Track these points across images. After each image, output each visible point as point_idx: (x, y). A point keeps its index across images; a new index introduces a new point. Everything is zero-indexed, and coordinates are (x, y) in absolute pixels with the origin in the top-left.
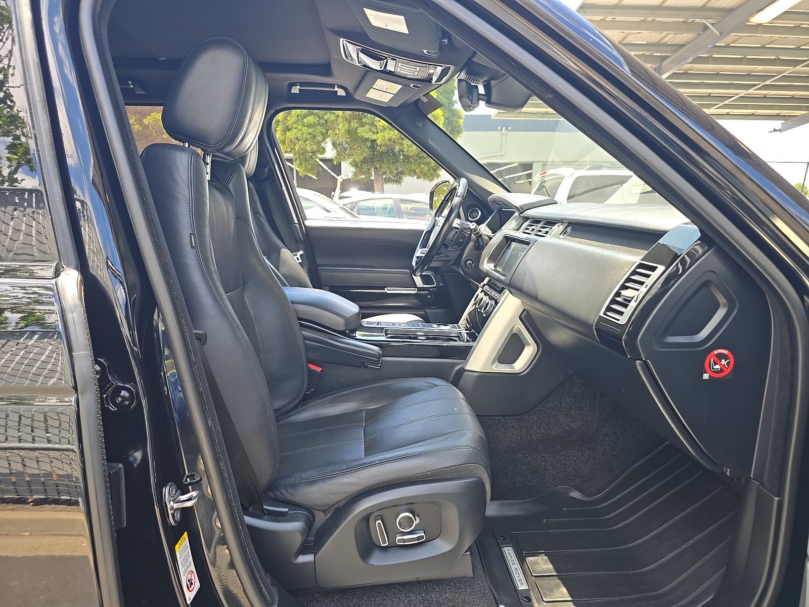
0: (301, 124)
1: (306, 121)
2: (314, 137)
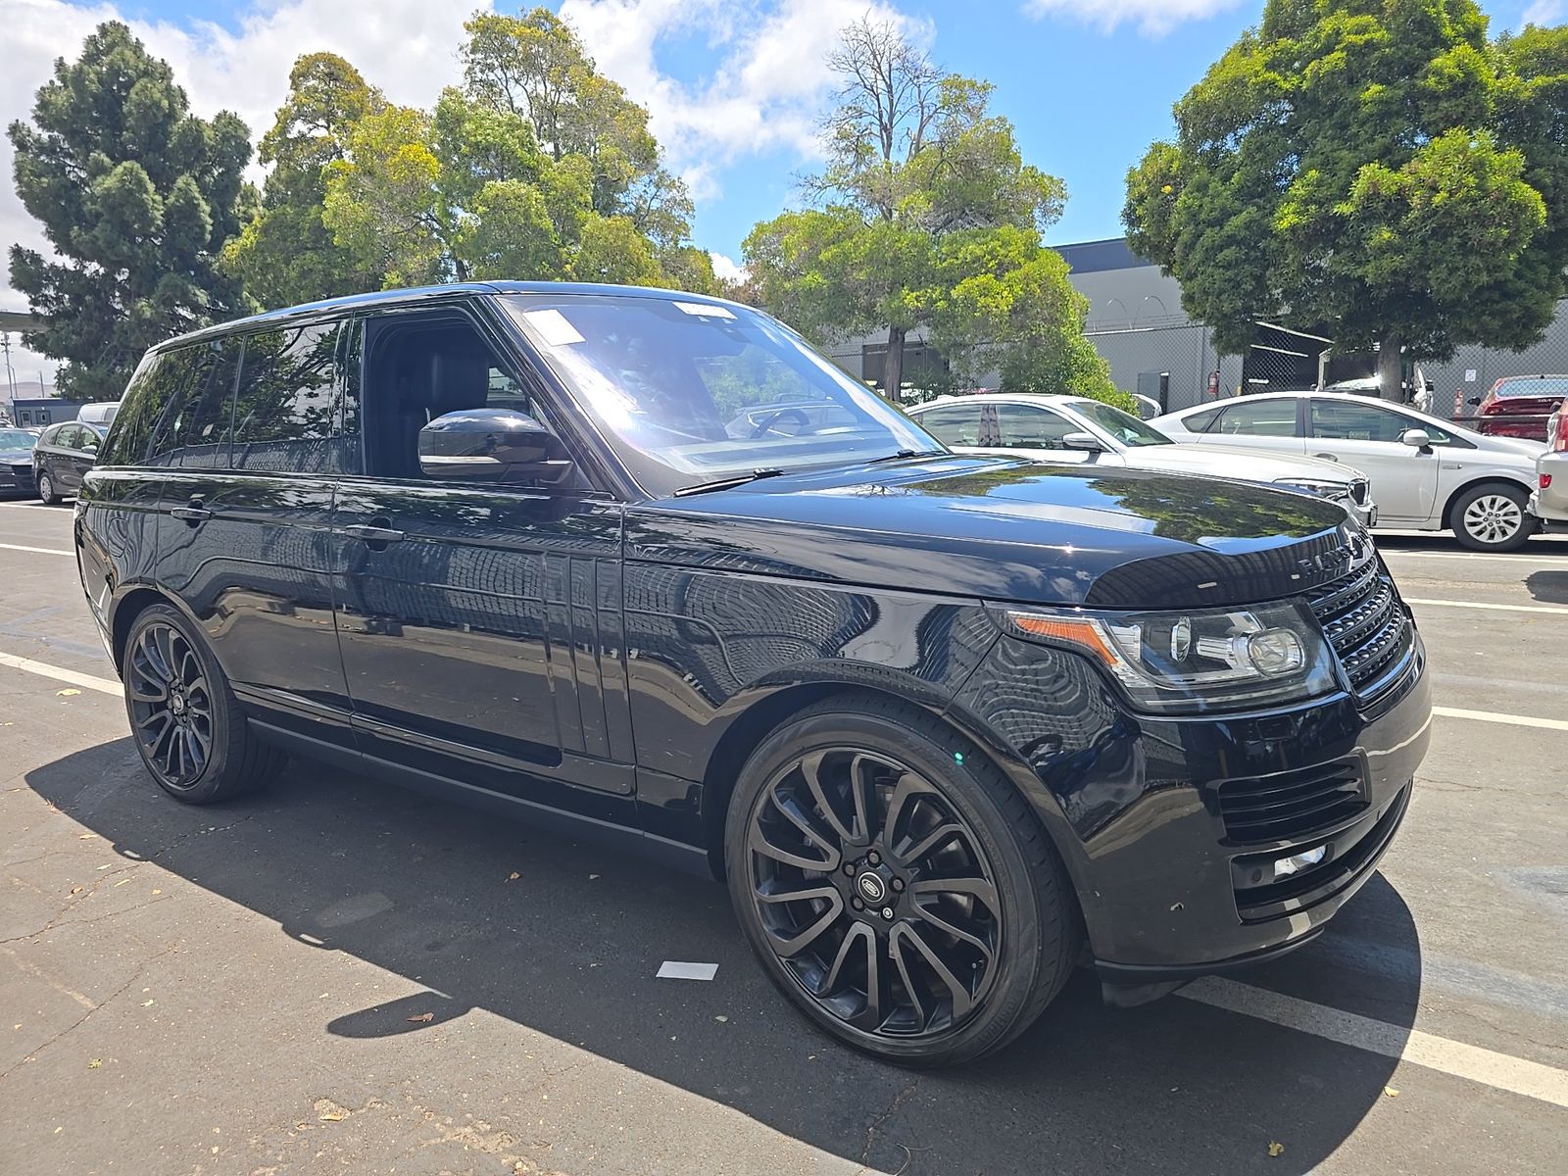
0: (1212, 263)
1: (1220, 257)
2: (1238, 285)
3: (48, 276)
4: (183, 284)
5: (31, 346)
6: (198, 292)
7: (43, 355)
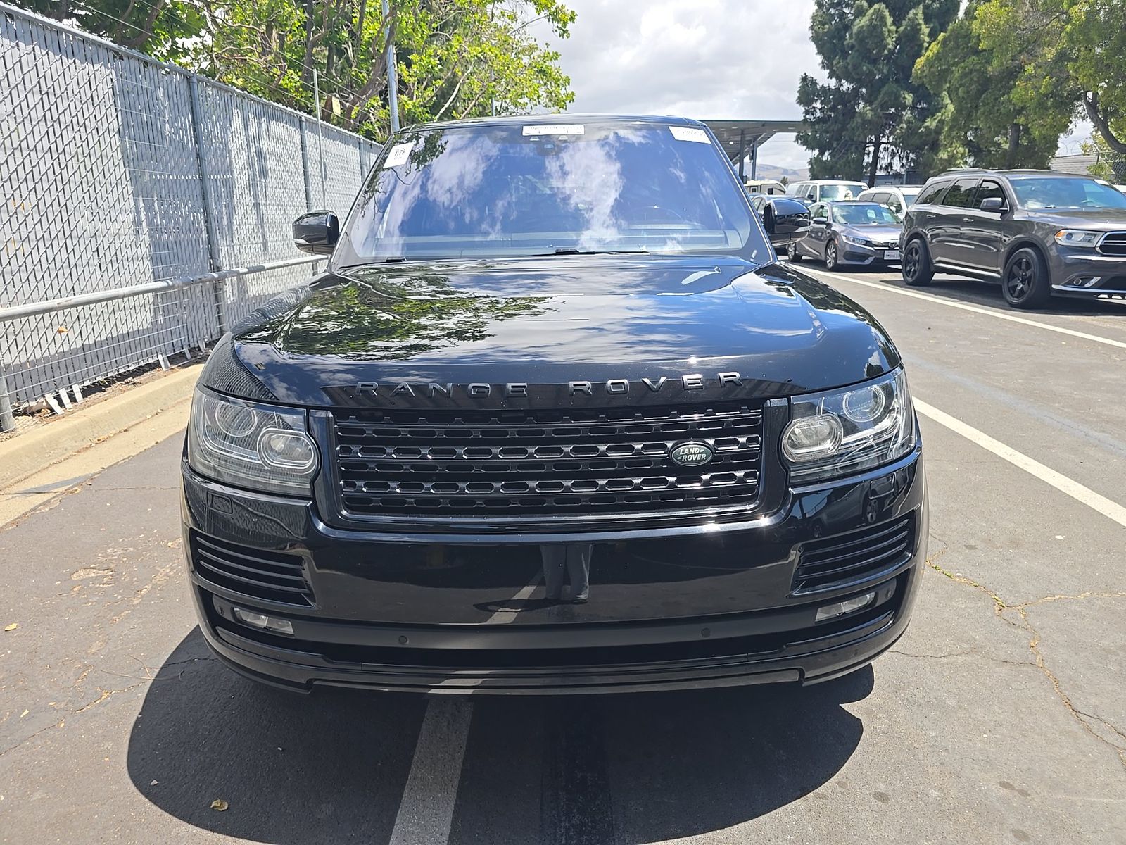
3: (818, 94)
4: (897, 91)
5: (800, 141)
6: (907, 96)
7: (805, 147)
